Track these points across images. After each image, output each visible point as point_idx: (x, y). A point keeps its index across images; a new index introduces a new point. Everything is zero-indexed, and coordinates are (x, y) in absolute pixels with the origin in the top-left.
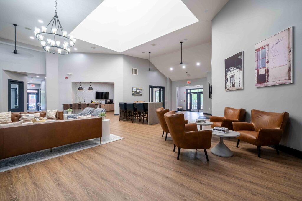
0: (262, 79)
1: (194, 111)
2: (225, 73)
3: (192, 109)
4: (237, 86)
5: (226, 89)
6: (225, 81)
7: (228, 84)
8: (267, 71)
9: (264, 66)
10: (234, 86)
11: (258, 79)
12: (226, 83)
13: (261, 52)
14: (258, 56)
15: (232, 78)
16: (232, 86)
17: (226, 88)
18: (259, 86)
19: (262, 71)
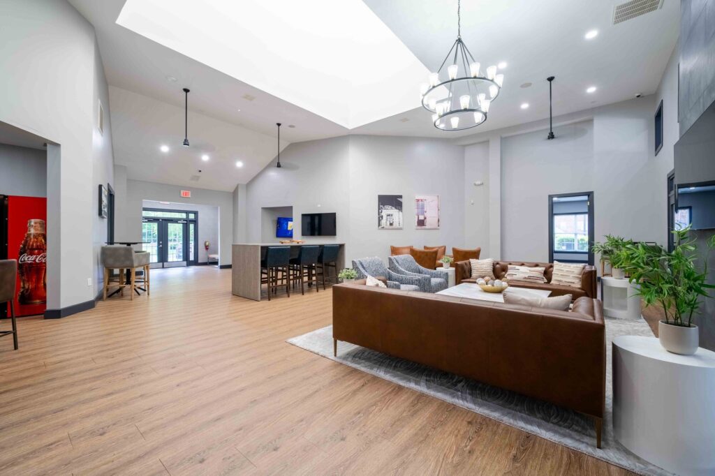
0: (421, 223)
1: (176, 265)
2: (379, 209)
3: (167, 261)
4: (396, 225)
5: (380, 227)
6: (379, 218)
7: (383, 222)
8: (425, 218)
9: (423, 214)
10: (391, 224)
11: (418, 222)
12: (379, 221)
13: (420, 202)
14: (418, 205)
15: (388, 217)
16: (388, 224)
17: (379, 225)
18: (419, 227)
19: (421, 218)
